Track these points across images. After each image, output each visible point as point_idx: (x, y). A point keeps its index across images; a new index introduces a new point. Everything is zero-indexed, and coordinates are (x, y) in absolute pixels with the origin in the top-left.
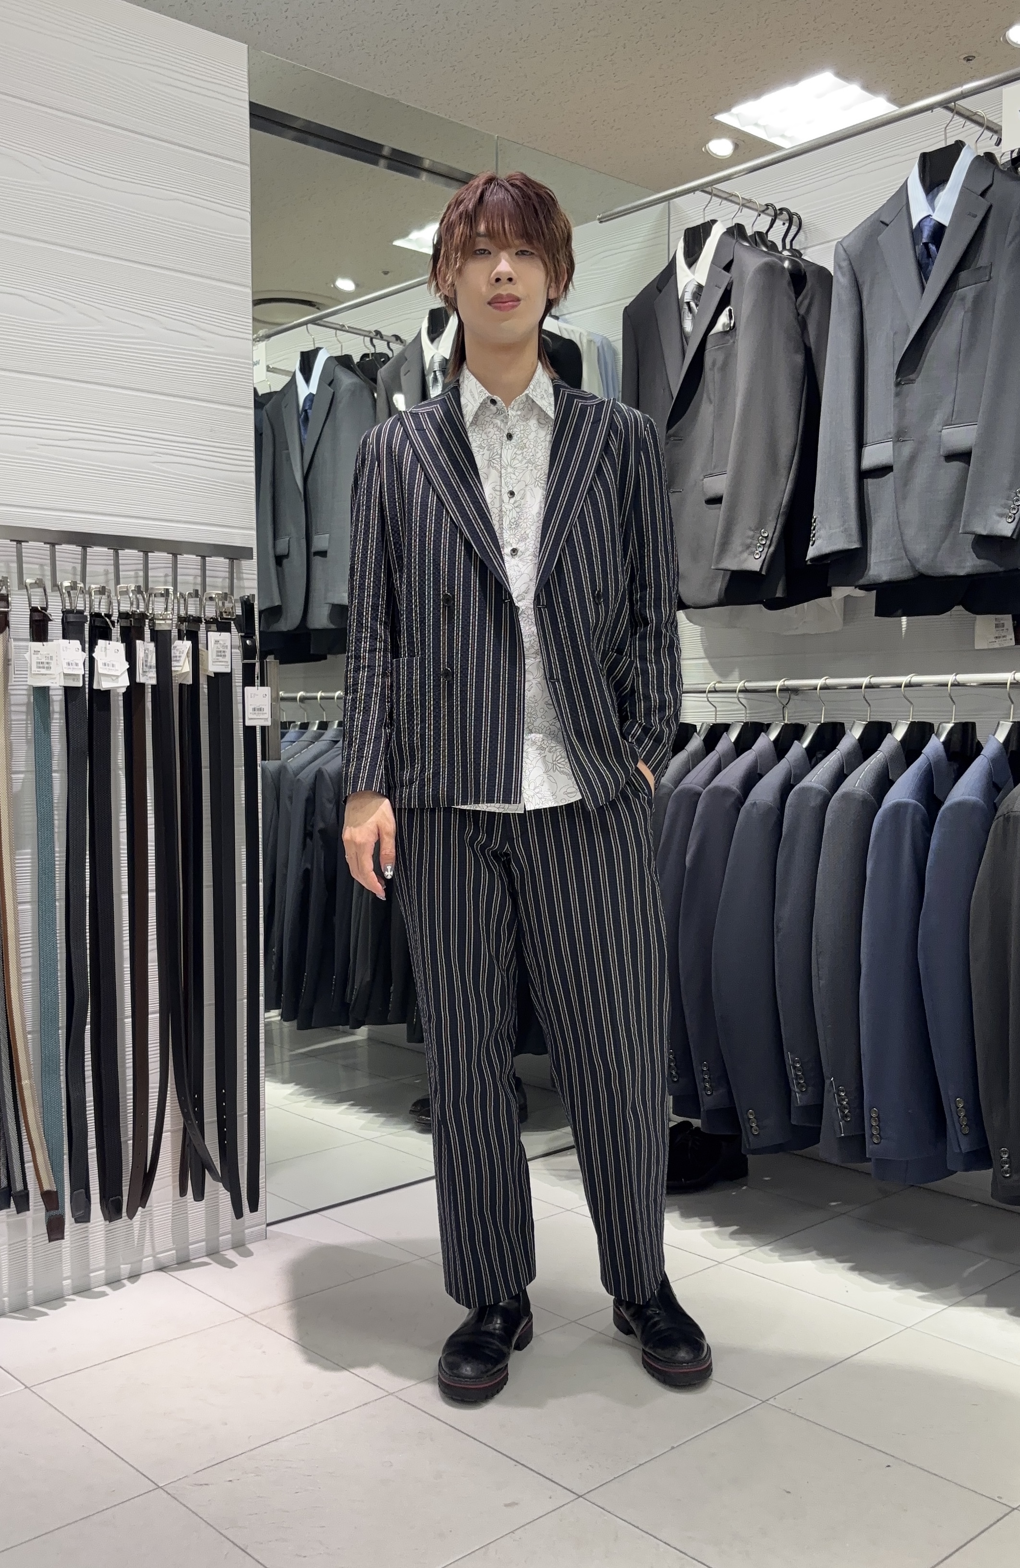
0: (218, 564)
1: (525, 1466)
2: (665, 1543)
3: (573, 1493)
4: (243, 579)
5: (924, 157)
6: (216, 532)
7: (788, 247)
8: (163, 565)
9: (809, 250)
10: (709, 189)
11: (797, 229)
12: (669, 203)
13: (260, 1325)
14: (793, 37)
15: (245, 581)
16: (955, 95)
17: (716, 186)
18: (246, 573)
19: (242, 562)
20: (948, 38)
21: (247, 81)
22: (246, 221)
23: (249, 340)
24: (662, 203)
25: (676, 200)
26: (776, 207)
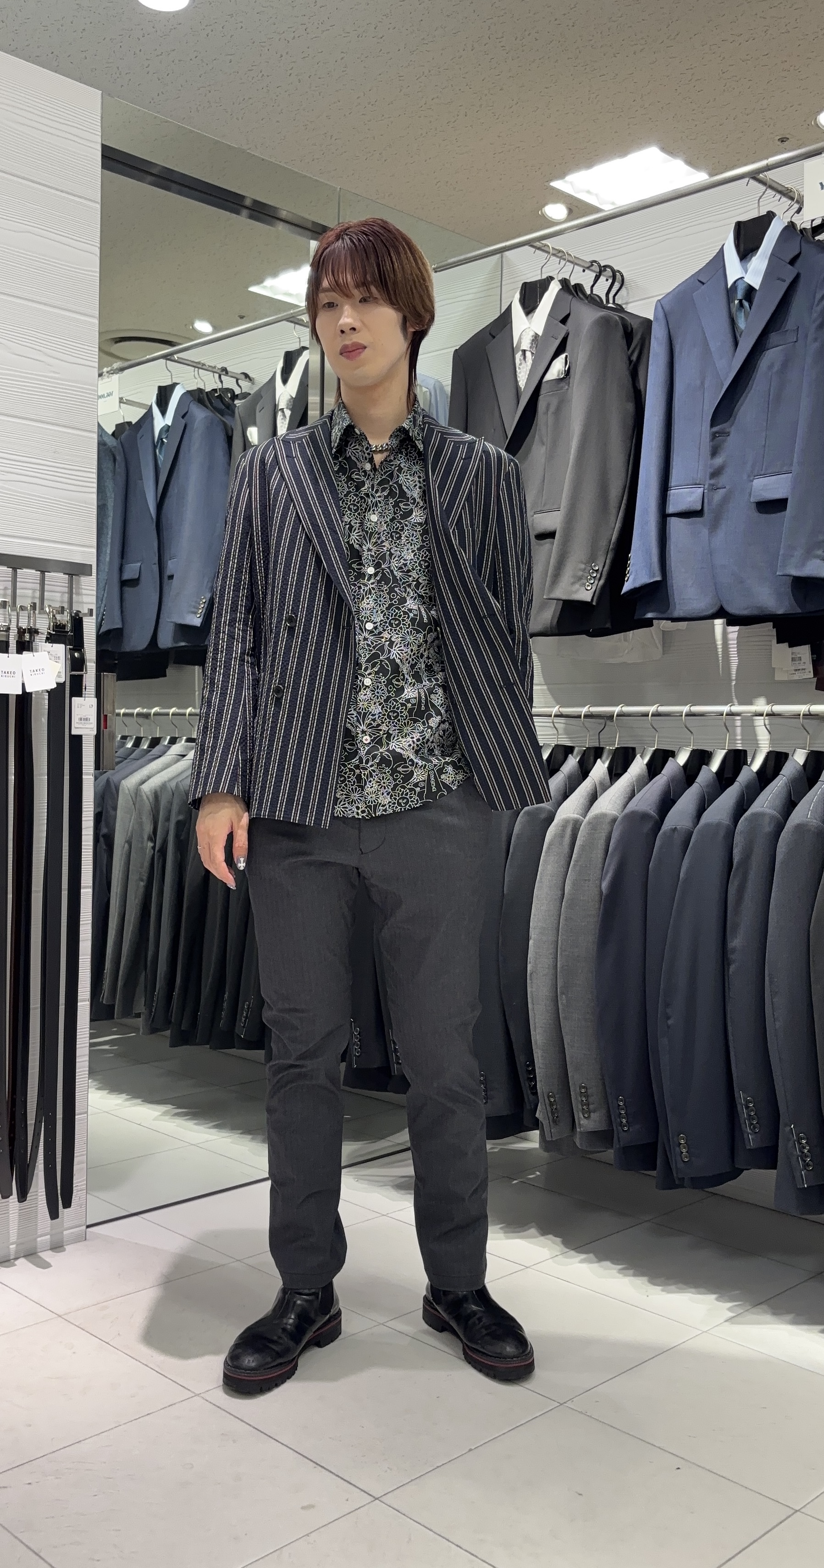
0: (57, 580)
1: (325, 1468)
2: (457, 1546)
3: (370, 1495)
4: (82, 594)
5: (739, 225)
6: (56, 549)
7: (611, 301)
9: (630, 305)
10: (537, 244)
11: (619, 286)
12: (502, 255)
13: (73, 1326)
14: (621, 114)
15: (84, 597)
16: (761, 166)
17: (543, 242)
18: (85, 589)
19: (82, 578)
20: (764, 120)
21: (99, 124)
22: (96, 255)
23: (95, 367)
24: (494, 256)
25: (507, 253)
26: (602, 265)
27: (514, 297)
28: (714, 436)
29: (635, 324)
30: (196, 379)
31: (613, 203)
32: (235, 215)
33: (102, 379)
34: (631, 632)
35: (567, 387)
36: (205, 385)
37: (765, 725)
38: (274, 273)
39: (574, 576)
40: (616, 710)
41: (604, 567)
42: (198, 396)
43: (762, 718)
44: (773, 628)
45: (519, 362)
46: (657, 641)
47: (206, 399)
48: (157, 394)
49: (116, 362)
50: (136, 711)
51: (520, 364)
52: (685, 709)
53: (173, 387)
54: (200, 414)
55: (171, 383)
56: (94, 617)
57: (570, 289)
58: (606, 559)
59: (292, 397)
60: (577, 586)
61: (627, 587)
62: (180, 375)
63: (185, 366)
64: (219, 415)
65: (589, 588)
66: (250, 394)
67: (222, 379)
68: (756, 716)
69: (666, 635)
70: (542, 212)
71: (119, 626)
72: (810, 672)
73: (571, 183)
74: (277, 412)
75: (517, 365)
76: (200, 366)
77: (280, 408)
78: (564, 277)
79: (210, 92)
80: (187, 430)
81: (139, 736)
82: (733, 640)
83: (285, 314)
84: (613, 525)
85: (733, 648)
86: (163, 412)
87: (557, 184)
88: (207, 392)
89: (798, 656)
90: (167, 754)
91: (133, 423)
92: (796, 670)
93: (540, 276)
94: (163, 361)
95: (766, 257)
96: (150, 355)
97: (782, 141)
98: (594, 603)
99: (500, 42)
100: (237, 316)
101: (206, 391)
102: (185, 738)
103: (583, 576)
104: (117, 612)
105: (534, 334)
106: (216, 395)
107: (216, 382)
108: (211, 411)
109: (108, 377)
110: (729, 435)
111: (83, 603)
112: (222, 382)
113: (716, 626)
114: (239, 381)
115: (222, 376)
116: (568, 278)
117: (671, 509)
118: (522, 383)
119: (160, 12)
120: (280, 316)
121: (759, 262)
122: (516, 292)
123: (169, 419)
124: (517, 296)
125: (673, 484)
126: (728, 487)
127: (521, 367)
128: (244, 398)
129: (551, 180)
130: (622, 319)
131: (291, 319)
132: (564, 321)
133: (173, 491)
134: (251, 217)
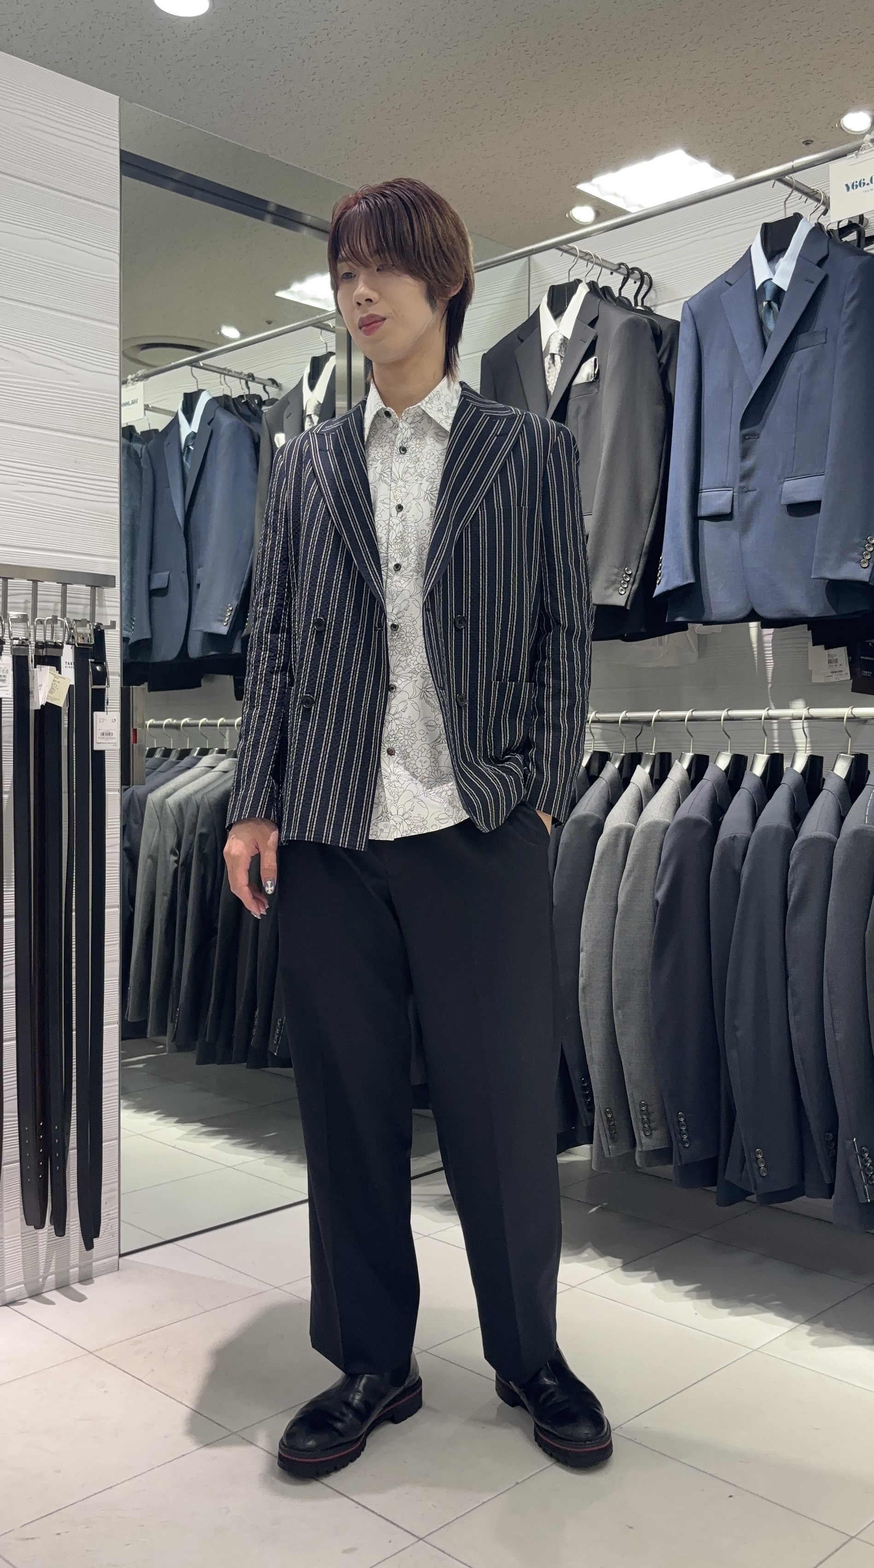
0: (79, 592)
3: (414, 1535)
4: (105, 606)
5: (766, 228)
6: (80, 560)
7: (640, 303)
8: (24, 592)
9: (659, 308)
10: (565, 247)
11: (648, 288)
12: (529, 260)
13: (104, 1363)
14: (647, 117)
15: (107, 608)
16: (787, 169)
17: (570, 245)
18: (108, 601)
19: (105, 590)
20: (788, 123)
21: (118, 130)
22: (115, 261)
23: (116, 375)
24: (522, 259)
25: (534, 257)
26: (630, 268)
27: (541, 300)
28: (744, 438)
29: (664, 327)
30: (222, 385)
31: (640, 206)
32: (260, 221)
33: (126, 387)
34: (666, 636)
35: (596, 391)
36: (231, 392)
37: (803, 728)
38: (301, 278)
39: (607, 581)
40: (654, 715)
41: (637, 571)
42: (224, 403)
43: (801, 721)
44: (808, 630)
45: (548, 366)
46: (693, 646)
47: (232, 405)
48: (183, 401)
49: (141, 369)
50: (165, 722)
51: (550, 368)
52: (723, 714)
53: (198, 393)
54: (226, 420)
55: (194, 389)
56: (118, 628)
57: (598, 292)
58: (639, 563)
59: (320, 403)
60: (610, 591)
61: (658, 590)
62: (205, 382)
63: (211, 372)
64: (245, 422)
65: (623, 593)
66: (277, 400)
67: (249, 385)
68: (794, 719)
69: (700, 637)
70: (569, 215)
71: (148, 636)
72: (847, 674)
73: (598, 186)
74: (305, 418)
75: (546, 369)
76: (226, 372)
77: (307, 414)
78: (592, 280)
79: (232, 97)
80: (214, 436)
81: (167, 747)
82: (768, 642)
83: (311, 319)
84: (645, 530)
85: (769, 650)
86: (189, 420)
87: (583, 187)
88: (233, 399)
89: (835, 658)
90: (196, 766)
91: (160, 431)
92: (833, 672)
93: (568, 279)
94: (188, 368)
95: (794, 260)
96: (174, 362)
97: (807, 144)
98: (628, 608)
99: (523, 46)
100: (264, 321)
101: (233, 397)
102: (217, 749)
103: (616, 580)
104: (146, 623)
105: (563, 338)
106: (243, 401)
107: (243, 389)
108: (238, 418)
109: (133, 384)
110: (758, 438)
111: (107, 615)
112: (248, 388)
113: (751, 629)
114: (267, 387)
115: (249, 382)
116: (596, 281)
117: (703, 511)
118: (551, 387)
119: (180, 18)
120: (307, 321)
121: (787, 265)
122: (544, 296)
123: (195, 427)
124: (545, 299)
125: (704, 486)
126: (758, 490)
127: (550, 371)
128: (272, 404)
129: (578, 183)
130: (651, 321)
131: (318, 325)
132: (593, 324)
133: (201, 498)
134: (275, 222)
